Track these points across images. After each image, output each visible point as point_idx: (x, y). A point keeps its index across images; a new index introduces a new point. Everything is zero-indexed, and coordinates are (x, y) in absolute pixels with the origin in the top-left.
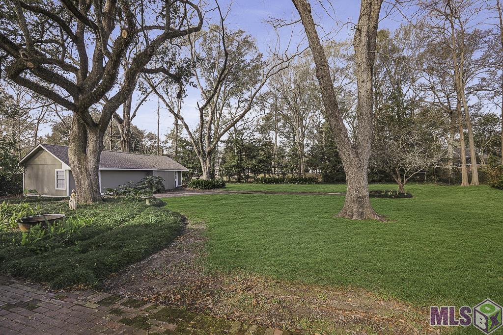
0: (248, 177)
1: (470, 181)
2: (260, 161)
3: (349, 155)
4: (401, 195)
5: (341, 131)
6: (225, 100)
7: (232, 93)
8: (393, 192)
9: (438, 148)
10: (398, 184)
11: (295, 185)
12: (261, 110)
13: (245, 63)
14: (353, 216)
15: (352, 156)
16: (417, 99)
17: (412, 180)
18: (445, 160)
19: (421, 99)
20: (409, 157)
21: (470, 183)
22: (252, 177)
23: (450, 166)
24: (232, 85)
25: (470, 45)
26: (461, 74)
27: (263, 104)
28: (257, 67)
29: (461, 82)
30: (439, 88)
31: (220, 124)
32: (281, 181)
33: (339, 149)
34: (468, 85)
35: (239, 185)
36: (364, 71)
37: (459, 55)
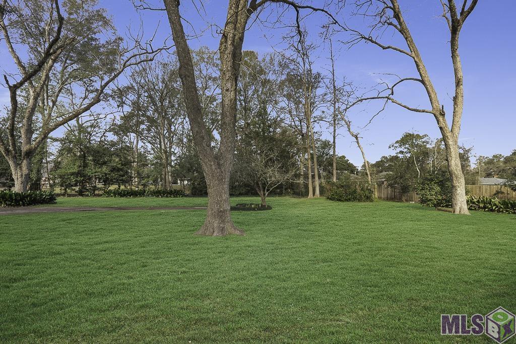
0: (95, 188)
1: (314, 194)
2: (114, 169)
3: (211, 166)
4: (263, 208)
5: (204, 139)
6: (63, 83)
7: (74, 77)
8: (256, 205)
9: (294, 164)
10: (260, 196)
11: (158, 199)
12: (118, 106)
13: (98, 43)
14: (214, 232)
15: (213, 167)
16: (279, 119)
17: (273, 193)
18: (297, 176)
19: (282, 120)
20: (270, 171)
21: (314, 195)
22: (100, 189)
23: (301, 181)
24: (75, 66)
25: (315, 82)
26: (309, 104)
27: (122, 99)
28: (113, 52)
29: (309, 111)
30: (295, 113)
31: (53, 114)
32: (141, 194)
33: (201, 159)
34: (314, 115)
35: (80, 198)
36: (228, 79)
37: (308, 89)
